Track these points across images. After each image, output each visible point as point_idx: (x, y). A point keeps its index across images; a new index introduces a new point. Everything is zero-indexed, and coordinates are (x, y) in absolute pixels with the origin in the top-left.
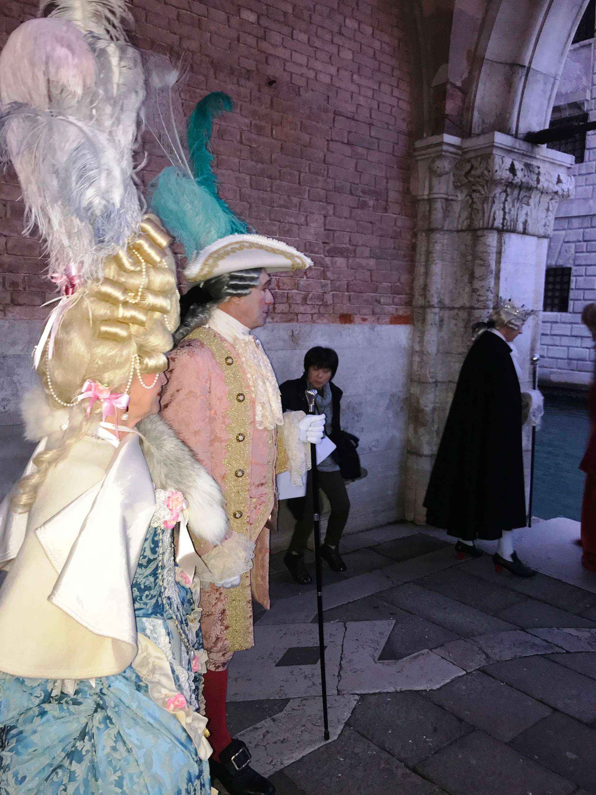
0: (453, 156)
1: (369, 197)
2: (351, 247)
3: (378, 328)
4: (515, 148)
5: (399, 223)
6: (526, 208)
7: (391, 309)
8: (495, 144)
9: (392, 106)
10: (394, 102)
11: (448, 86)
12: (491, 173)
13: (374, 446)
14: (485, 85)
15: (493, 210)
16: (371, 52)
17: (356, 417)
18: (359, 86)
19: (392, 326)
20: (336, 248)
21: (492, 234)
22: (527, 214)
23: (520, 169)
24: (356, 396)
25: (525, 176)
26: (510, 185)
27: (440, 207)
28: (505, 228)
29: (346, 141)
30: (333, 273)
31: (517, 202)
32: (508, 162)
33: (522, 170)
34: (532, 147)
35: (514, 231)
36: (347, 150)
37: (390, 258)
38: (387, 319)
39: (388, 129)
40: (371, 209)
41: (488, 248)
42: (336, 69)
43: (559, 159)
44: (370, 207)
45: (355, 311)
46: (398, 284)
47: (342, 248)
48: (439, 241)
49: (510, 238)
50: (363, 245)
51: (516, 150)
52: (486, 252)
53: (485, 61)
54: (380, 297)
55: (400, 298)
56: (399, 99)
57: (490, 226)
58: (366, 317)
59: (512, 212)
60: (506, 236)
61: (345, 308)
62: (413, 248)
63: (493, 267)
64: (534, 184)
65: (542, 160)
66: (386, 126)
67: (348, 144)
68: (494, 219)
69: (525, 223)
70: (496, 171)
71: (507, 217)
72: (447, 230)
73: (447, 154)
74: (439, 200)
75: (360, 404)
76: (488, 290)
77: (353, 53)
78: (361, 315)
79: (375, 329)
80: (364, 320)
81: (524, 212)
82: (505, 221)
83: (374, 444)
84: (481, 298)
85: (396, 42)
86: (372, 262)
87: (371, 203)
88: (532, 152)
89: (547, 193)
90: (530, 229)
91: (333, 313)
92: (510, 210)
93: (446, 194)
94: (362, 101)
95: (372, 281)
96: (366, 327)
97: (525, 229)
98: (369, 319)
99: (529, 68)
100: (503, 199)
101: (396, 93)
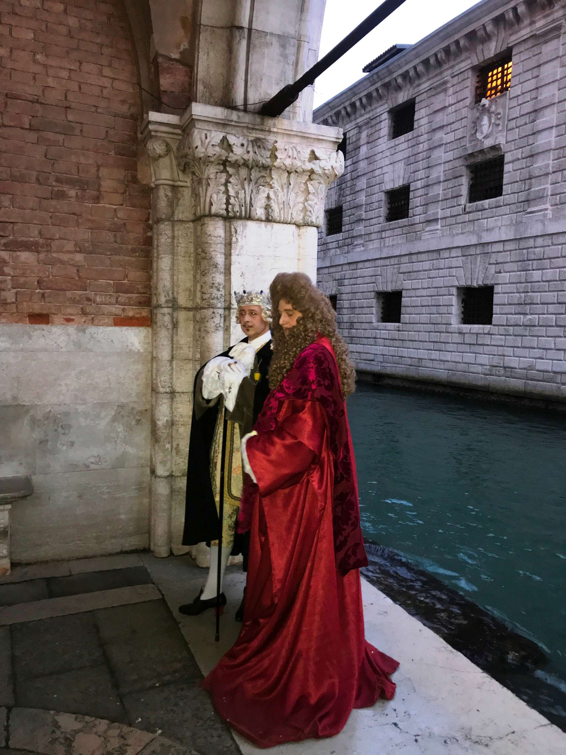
0: (171, 136)
1: (68, 186)
2: (41, 241)
3: (92, 329)
4: (232, 121)
5: (120, 214)
6: (264, 191)
7: (114, 309)
8: (194, 117)
9: (103, 87)
10: (106, 82)
11: (160, 60)
12: (191, 150)
13: (93, 463)
14: (208, 54)
15: (208, 194)
16: (63, 30)
17: (60, 429)
18: (45, 66)
19: (117, 329)
20: (17, 241)
21: (212, 222)
22: (268, 198)
23: (239, 145)
24: (60, 405)
25: (248, 152)
26: (225, 163)
27: (163, 194)
28: (230, 214)
29: (27, 126)
30: (14, 268)
31: (249, 184)
32: (216, 136)
33: (242, 145)
34: (263, 120)
35: (249, 218)
36: (32, 136)
37: (109, 253)
38: (111, 320)
39: (96, 111)
40: (73, 200)
41: (209, 238)
42: (8, 50)
43: (315, 132)
44: (71, 197)
45: (53, 311)
46: (126, 281)
47: (27, 242)
48: (163, 233)
49: (245, 226)
50: (61, 238)
51: (233, 123)
52: (207, 243)
53: (202, 26)
54: (96, 295)
55: (129, 298)
56: (114, 79)
57: (207, 212)
58: (72, 317)
59: (241, 195)
60: (239, 225)
61: (37, 307)
62: (149, 242)
63: (220, 259)
64: (268, 161)
65: (286, 134)
66: (94, 109)
67: (31, 129)
68: (211, 204)
69: (267, 207)
70: (197, 147)
71: (232, 201)
72: (177, 221)
73: (159, 134)
74: (161, 186)
75: (67, 414)
76: (212, 287)
77: (34, 33)
78: (64, 315)
79: (87, 331)
80: (69, 320)
81: (263, 195)
82: (230, 206)
83: (92, 460)
84: (206, 296)
85: (104, 19)
86: (79, 257)
87: (72, 193)
88: (262, 124)
89: (296, 172)
90: (276, 214)
91: (17, 312)
92: (237, 193)
93: (173, 181)
94: (51, 82)
95: (79, 277)
96: (71, 329)
97: (268, 214)
98: (76, 320)
99: (250, 30)
100: (223, 181)
101: (107, 72)
